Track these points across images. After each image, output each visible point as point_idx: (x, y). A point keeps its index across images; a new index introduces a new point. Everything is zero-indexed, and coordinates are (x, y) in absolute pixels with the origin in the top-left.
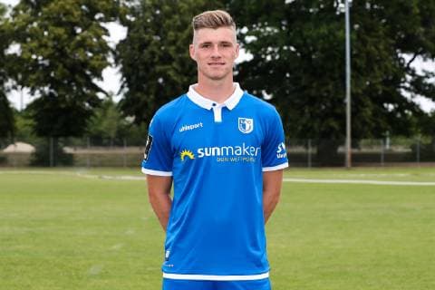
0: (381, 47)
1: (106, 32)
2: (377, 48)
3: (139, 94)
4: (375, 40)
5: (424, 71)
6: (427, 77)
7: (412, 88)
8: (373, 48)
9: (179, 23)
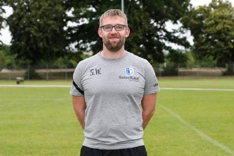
0: (142, 17)
1: (4, 11)
2: (139, 18)
3: (18, 43)
4: (139, 14)
5: (173, 30)
6: (174, 33)
7: (166, 38)
8: (137, 18)
9: (38, 6)
